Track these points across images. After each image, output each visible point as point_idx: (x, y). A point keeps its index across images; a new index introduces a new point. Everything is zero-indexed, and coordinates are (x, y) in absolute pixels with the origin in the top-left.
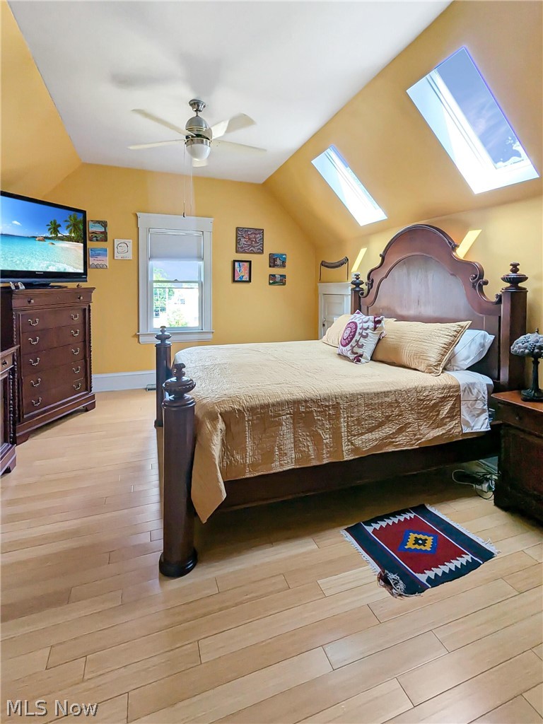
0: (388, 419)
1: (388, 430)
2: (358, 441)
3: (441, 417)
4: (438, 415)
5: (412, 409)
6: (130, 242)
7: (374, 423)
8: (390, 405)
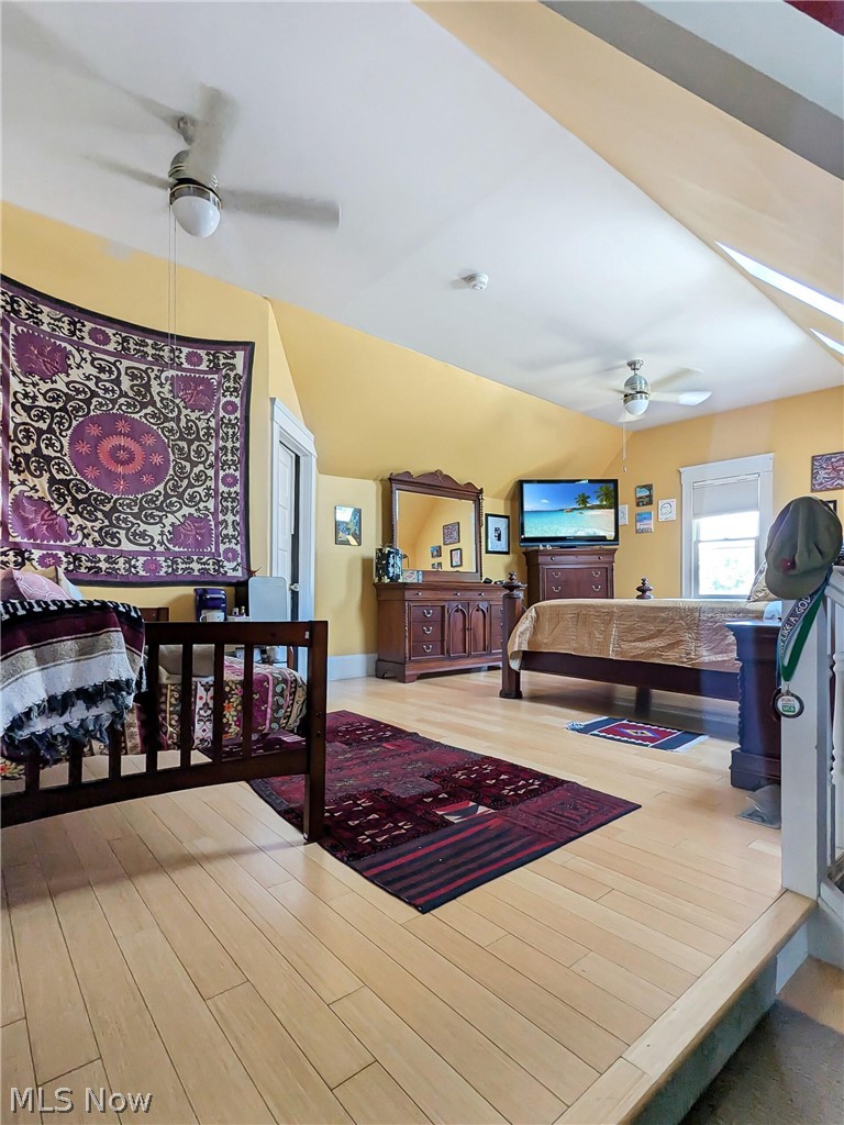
0: (659, 634)
1: (658, 643)
2: (625, 646)
3: (726, 642)
4: (723, 640)
5: (690, 628)
6: (674, 502)
7: (644, 634)
8: (664, 621)
